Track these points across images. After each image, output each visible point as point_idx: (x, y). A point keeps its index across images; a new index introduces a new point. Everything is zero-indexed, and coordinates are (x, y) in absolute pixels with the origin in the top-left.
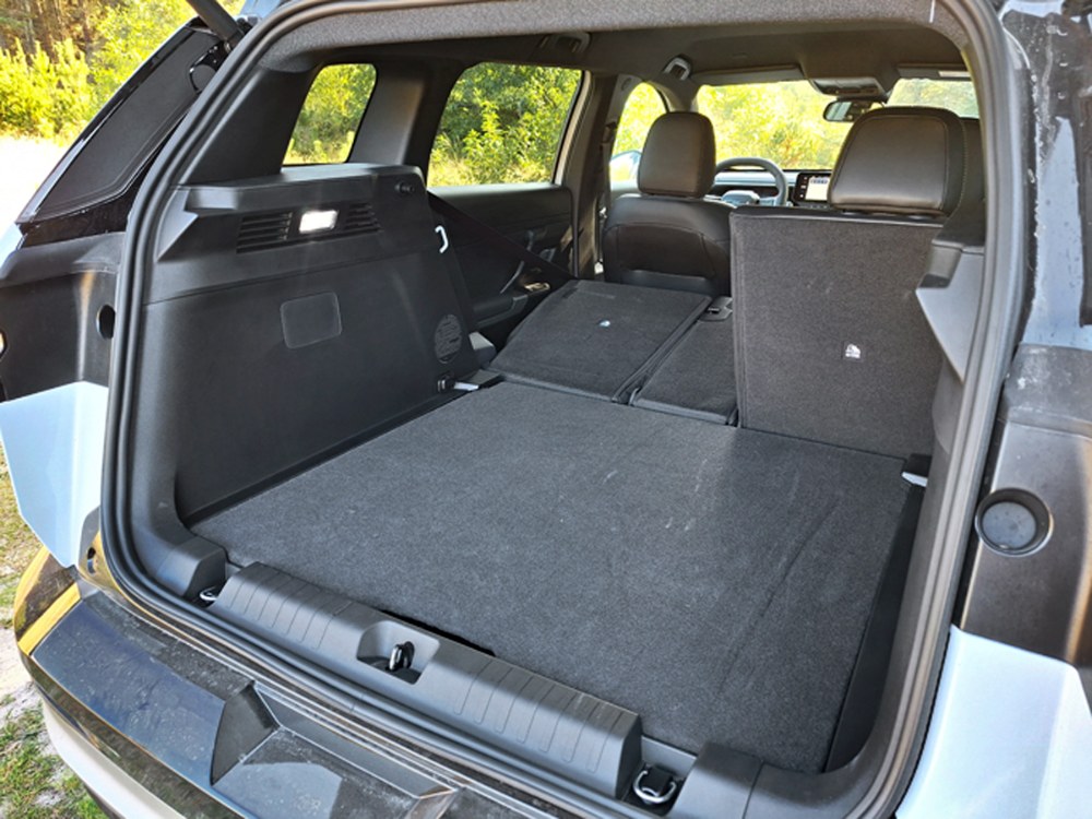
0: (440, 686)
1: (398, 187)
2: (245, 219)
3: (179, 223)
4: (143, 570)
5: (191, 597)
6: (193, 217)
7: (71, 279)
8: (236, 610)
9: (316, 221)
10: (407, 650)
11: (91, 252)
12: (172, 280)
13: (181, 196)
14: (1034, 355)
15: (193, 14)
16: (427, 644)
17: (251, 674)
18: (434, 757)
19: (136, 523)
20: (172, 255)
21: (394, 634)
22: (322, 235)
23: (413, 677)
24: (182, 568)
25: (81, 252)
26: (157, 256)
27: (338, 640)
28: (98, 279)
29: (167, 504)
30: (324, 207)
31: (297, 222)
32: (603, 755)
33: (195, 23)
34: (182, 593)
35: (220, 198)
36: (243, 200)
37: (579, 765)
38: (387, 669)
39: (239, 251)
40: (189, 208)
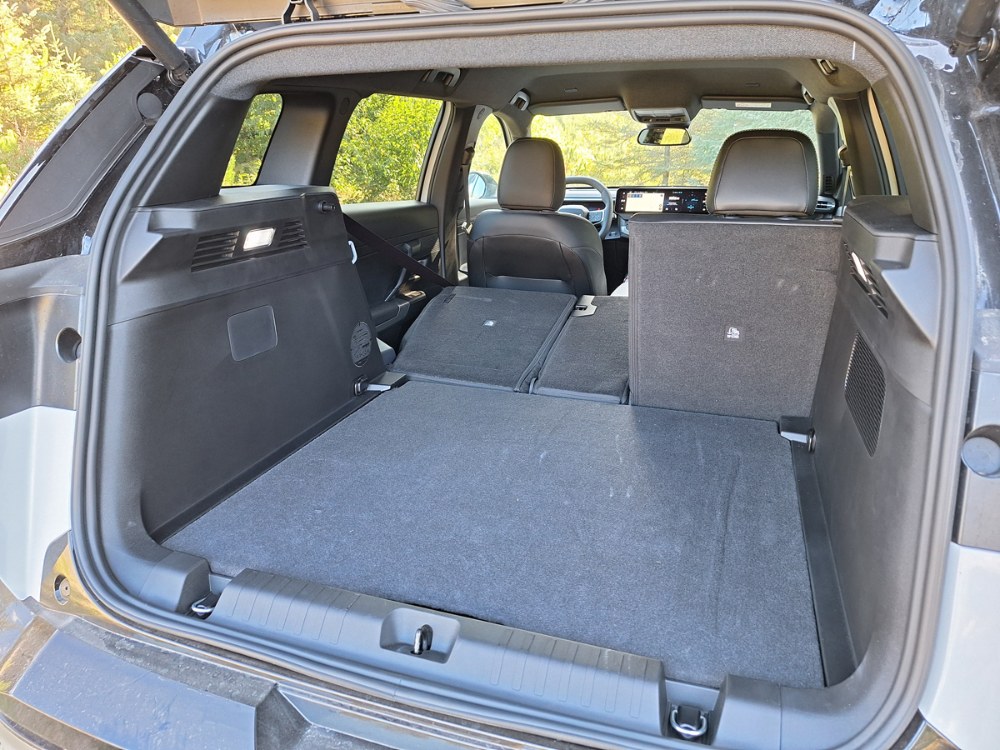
0: (471, 661)
1: (320, 206)
2: (202, 239)
3: (141, 244)
4: (126, 591)
5: (185, 610)
6: (158, 237)
7: (25, 304)
8: (238, 618)
9: (258, 238)
10: (426, 633)
11: (46, 277)
12: (135, 301)
13: (143, 217)
16: (445, 627)
17: (271, 678)
18: (485, 727)
19: (107, 544)
20: (133, 276)
21: (410, 622)
22: (261, 252)
23: (442, 657)
24: (170, 584)
25: (36, 277)
26: (120, 277)
27: (359, 633)
28: (58, 303)
29: (135, 523)
30: (263, 226)
31: (242, 240)
32: (642, 702)
33: (143, 53)
34: (174, 609)
35: (180, 218)
36: (200, 220)
37: (621, 714)
38: (413, 652)
39: (193, 269)
40: (152, 228)
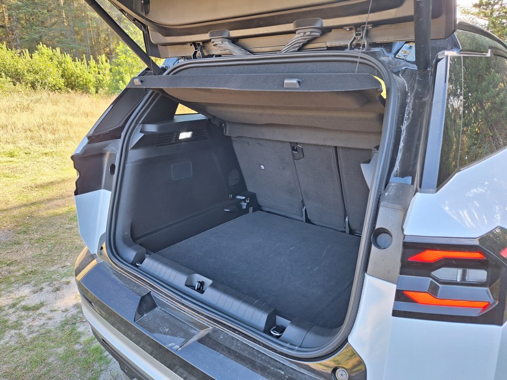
0: (211, 295)
2: (160, 135)
3: (138, 136)
4: (118, 255)
5: (134, 264)
6: (143, 134)
7: (102, 155)
8: (147, 269)
9: (185, 135)
10: (202, 284)
11: (108, 146)
12: (135, 155)
13: (139, 127)
14: (393, 186)
15: (147, 67)
16: (208, 282)
17: (149, 289)
18: (207, 317)
19: (117, 238)
20: (135, 147)
21: (198, 278)
22: (186, 140)
23: (202, 292)
24: (131, 254)
25: (106, 146)
26: (129, 149)
27: (180, 279)
28: (111, 155)
29: (128, 233)
30: (188, 131)
31: (178, 136)
32: (260, 318)
33: (147, 69)
34: (130, 262)
35: (152, 128)
36: (159, 129)
37: (253, 321)
38: (195, 289)
39: (157, 146)
40: (141, 132)
